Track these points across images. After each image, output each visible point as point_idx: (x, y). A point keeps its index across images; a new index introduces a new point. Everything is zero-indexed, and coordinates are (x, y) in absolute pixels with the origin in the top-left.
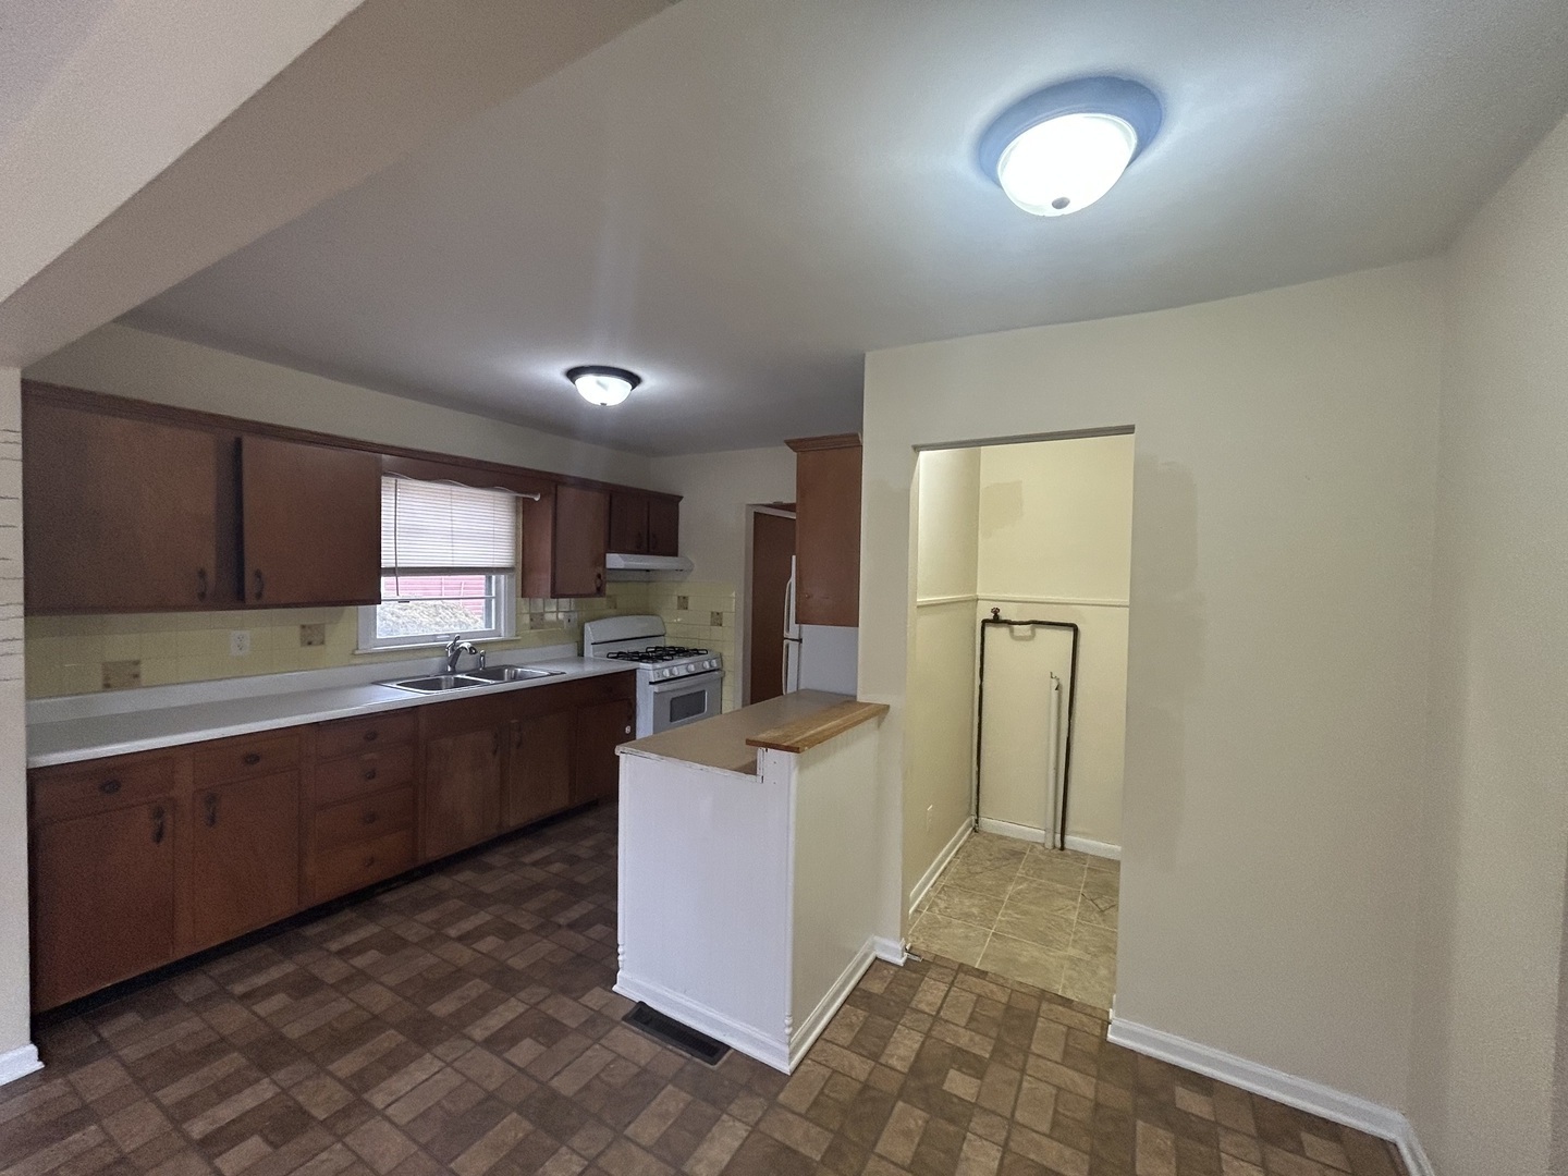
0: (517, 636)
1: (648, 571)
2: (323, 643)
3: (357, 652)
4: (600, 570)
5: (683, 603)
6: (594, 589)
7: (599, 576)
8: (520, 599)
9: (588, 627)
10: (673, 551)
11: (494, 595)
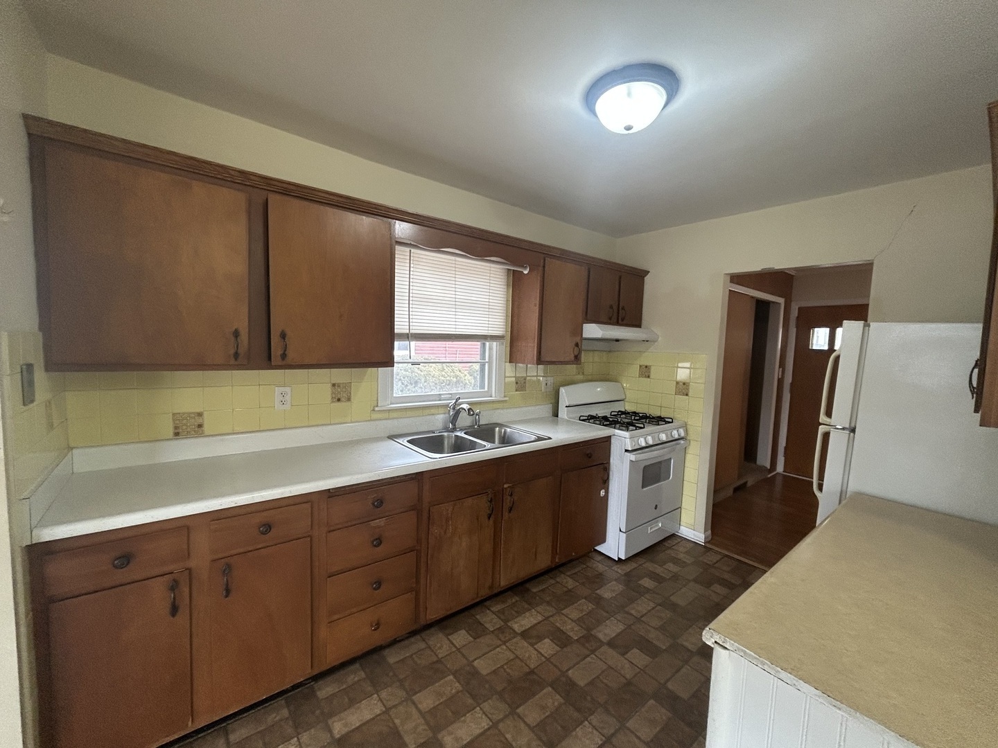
0: (505, 397)
1: (617, 340)
2: (349, 399)
3: (376, 409)
4: (578, 339)
5: (645, 371)
6: (572, 357)
7: (577, 345)
8: (508, 364)
9: (563, 390)
10: (636, 322)
11: (487, 360)
